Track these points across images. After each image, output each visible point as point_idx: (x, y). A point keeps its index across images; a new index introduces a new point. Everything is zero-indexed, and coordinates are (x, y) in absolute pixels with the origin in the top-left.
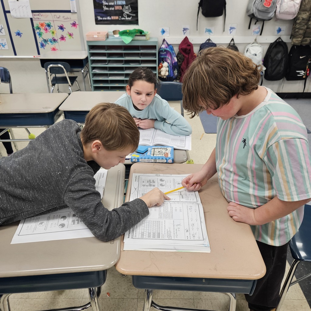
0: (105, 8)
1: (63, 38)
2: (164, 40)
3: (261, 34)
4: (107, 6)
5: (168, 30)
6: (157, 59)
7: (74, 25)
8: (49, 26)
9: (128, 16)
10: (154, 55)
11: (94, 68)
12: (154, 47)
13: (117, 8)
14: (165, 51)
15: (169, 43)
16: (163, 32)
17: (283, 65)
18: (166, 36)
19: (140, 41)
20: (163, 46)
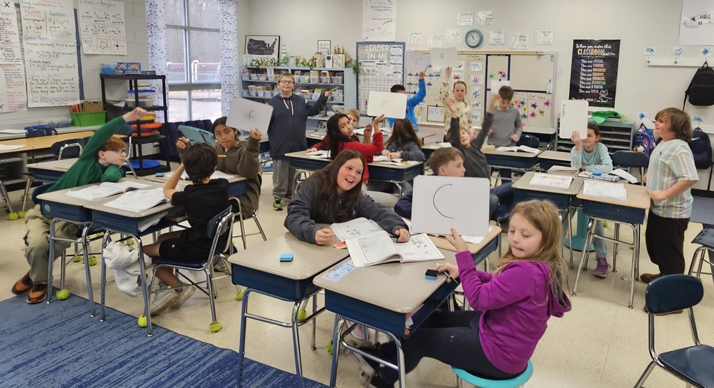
0: (581, 91)
1: (533, 115)
2: (642, 124)
4: (583, 89)
5: (648, 115)
6: (631, 141)
7: (547, 104)
8: (523, 103)
9: (604, 99)
10: (628, 137)
11: (559, 144)
12: (629, 130)
13: (593, 91)
14: (642, 135)
15: (648, 128)
16: (642, 116)
18: (644, 121)
19: (614, 122)
20: (641, 130)
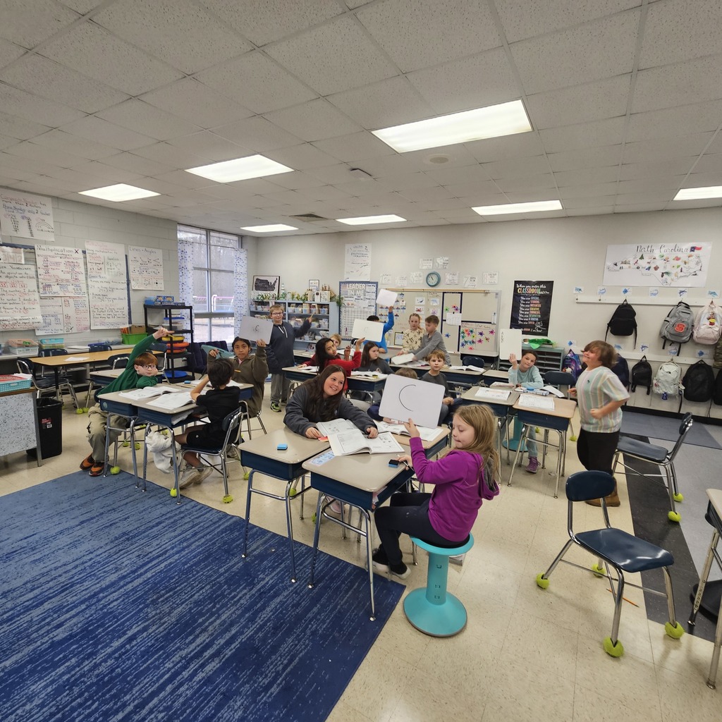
0: (520, 322)
1: (480, 341)
2: (571, 350)
3: (678, 355)
4: (522, 321)
5: (575, 342)
6: (561, 364)
7: (492, 332)
8: (472, 331)
9: (539, 329)
10: (559, 361)
11: (501, 365)
12: (559, 354)
13: (530, 323)
14: (570, 358)
15: (575, 353)
16: (571, 344)
17: (706, 387)
18: (572, 347)
19: (547, 348)
20: (569, 355)
